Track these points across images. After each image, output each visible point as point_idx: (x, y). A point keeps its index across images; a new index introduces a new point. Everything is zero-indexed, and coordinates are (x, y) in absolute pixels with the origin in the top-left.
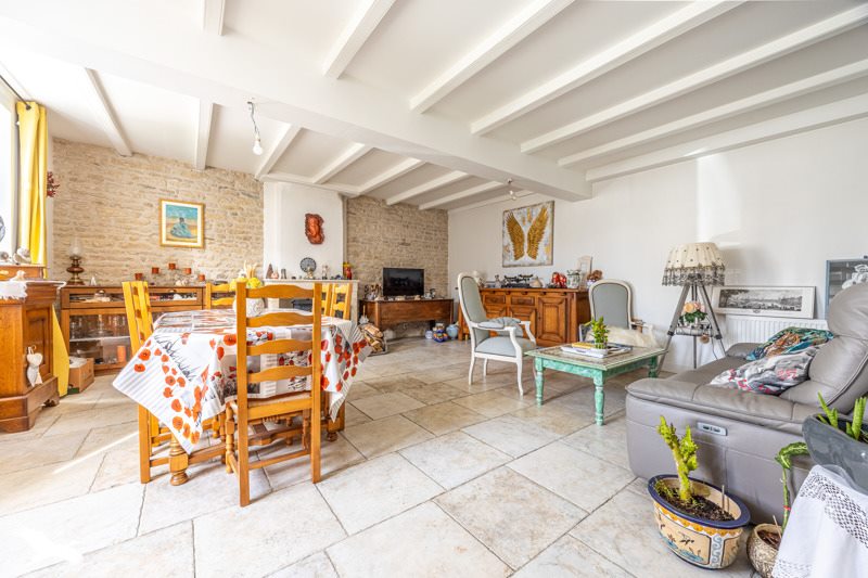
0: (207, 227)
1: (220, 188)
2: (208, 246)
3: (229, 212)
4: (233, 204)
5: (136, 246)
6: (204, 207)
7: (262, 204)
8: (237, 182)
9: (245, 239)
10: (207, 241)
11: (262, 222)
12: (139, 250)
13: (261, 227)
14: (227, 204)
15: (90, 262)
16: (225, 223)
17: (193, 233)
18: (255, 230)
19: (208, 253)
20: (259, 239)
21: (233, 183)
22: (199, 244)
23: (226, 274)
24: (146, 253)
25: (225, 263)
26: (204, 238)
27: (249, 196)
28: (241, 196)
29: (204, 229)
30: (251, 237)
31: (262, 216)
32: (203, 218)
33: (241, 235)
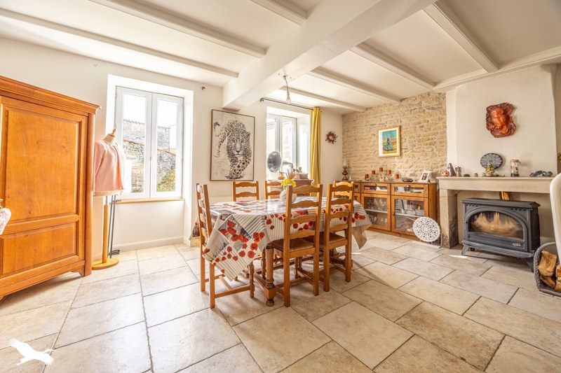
0: (403, 141)
1: (411, 110)
2: (404, 154)
3: (418, 126)
4: (421, 119)
5: (369, 159)
6: (400, 127)
7: (445, 111)
8: (423, 102)
9: (430, 144)
10: (403, 151)
11: (445, 127)
12: (370, 161)
13: (445, 132)
14: (416, 121)
15: (352, 169)
16: (415, 135)
17: (394, 147)
18: (439, 136)
19: (404, 158)
20: (443, 142)
21: (420, 104)
22: (398, 153)
23: (416, 173)
24: (372, 163)
25: (415, 165)
26: (401, 149)
27: (433, 109)
28: (427, 111)
29: (401, 144)
30: (437, 142)
31: (445, 123)
32: (400, 136)
33: (428, 142)
